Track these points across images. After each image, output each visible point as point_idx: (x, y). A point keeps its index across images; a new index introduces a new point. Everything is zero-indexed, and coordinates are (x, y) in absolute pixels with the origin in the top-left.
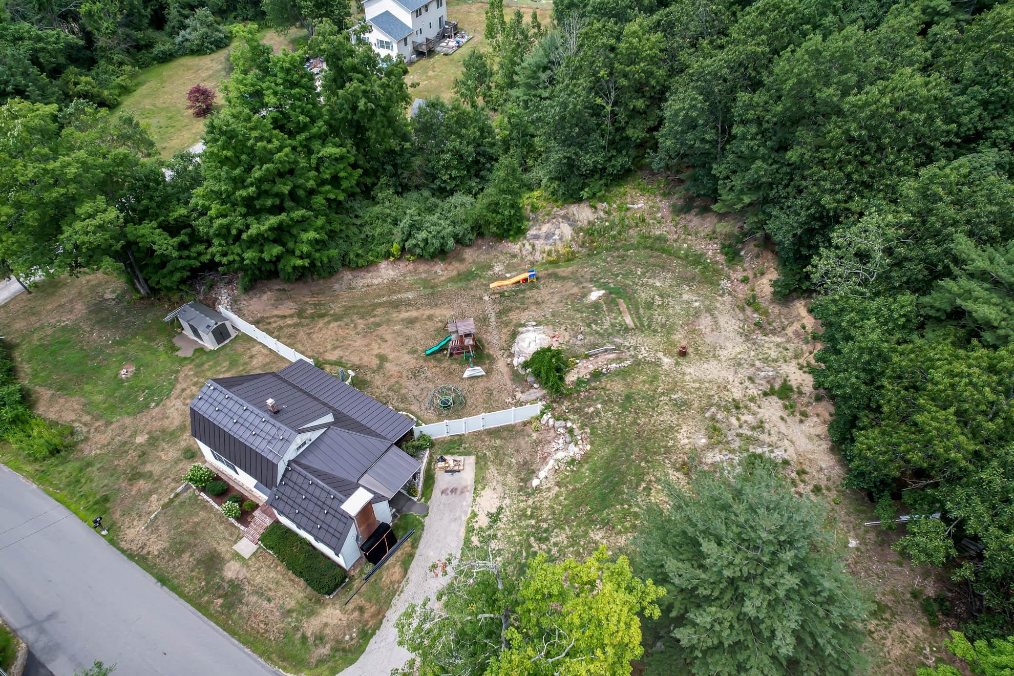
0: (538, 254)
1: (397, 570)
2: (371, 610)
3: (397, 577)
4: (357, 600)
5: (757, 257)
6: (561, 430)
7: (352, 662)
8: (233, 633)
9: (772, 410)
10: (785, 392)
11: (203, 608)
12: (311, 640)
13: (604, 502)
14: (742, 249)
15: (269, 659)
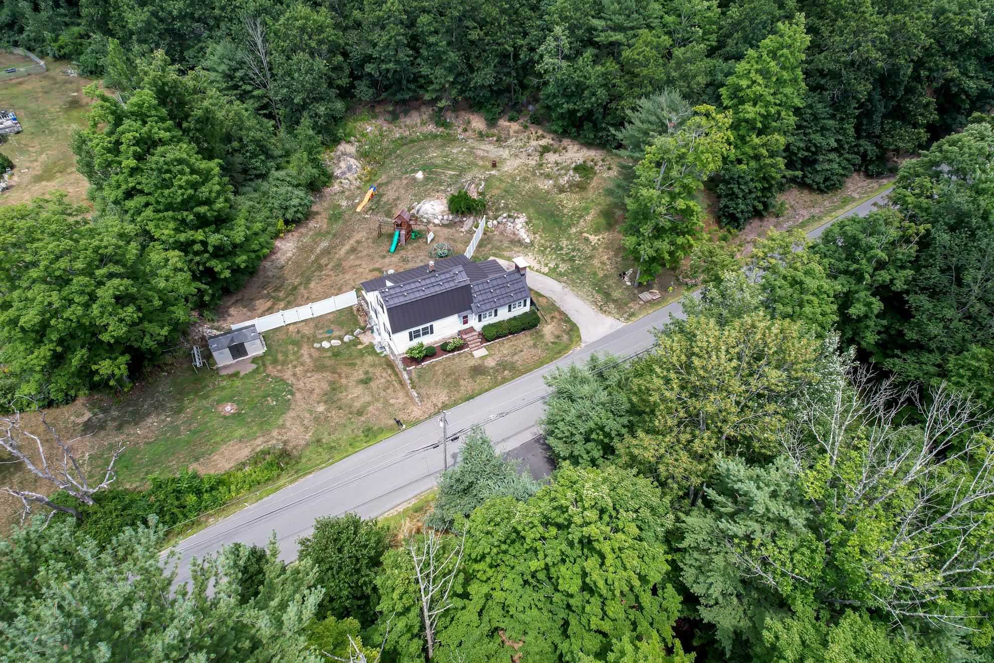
0: (354, 182)
1: (540, 299)
2: (556, 314)
3: (545, 300)
4: (548, 318)
5: (457, 117)
6: (504, 220)
7: (578, 328)
8: (531, 370)
9: (551, 157)
10: (546, 149)
11: (504, 381)
12: (556, 340)
13: (558, 222)
14: (445, 119)
15: (556, 359)
